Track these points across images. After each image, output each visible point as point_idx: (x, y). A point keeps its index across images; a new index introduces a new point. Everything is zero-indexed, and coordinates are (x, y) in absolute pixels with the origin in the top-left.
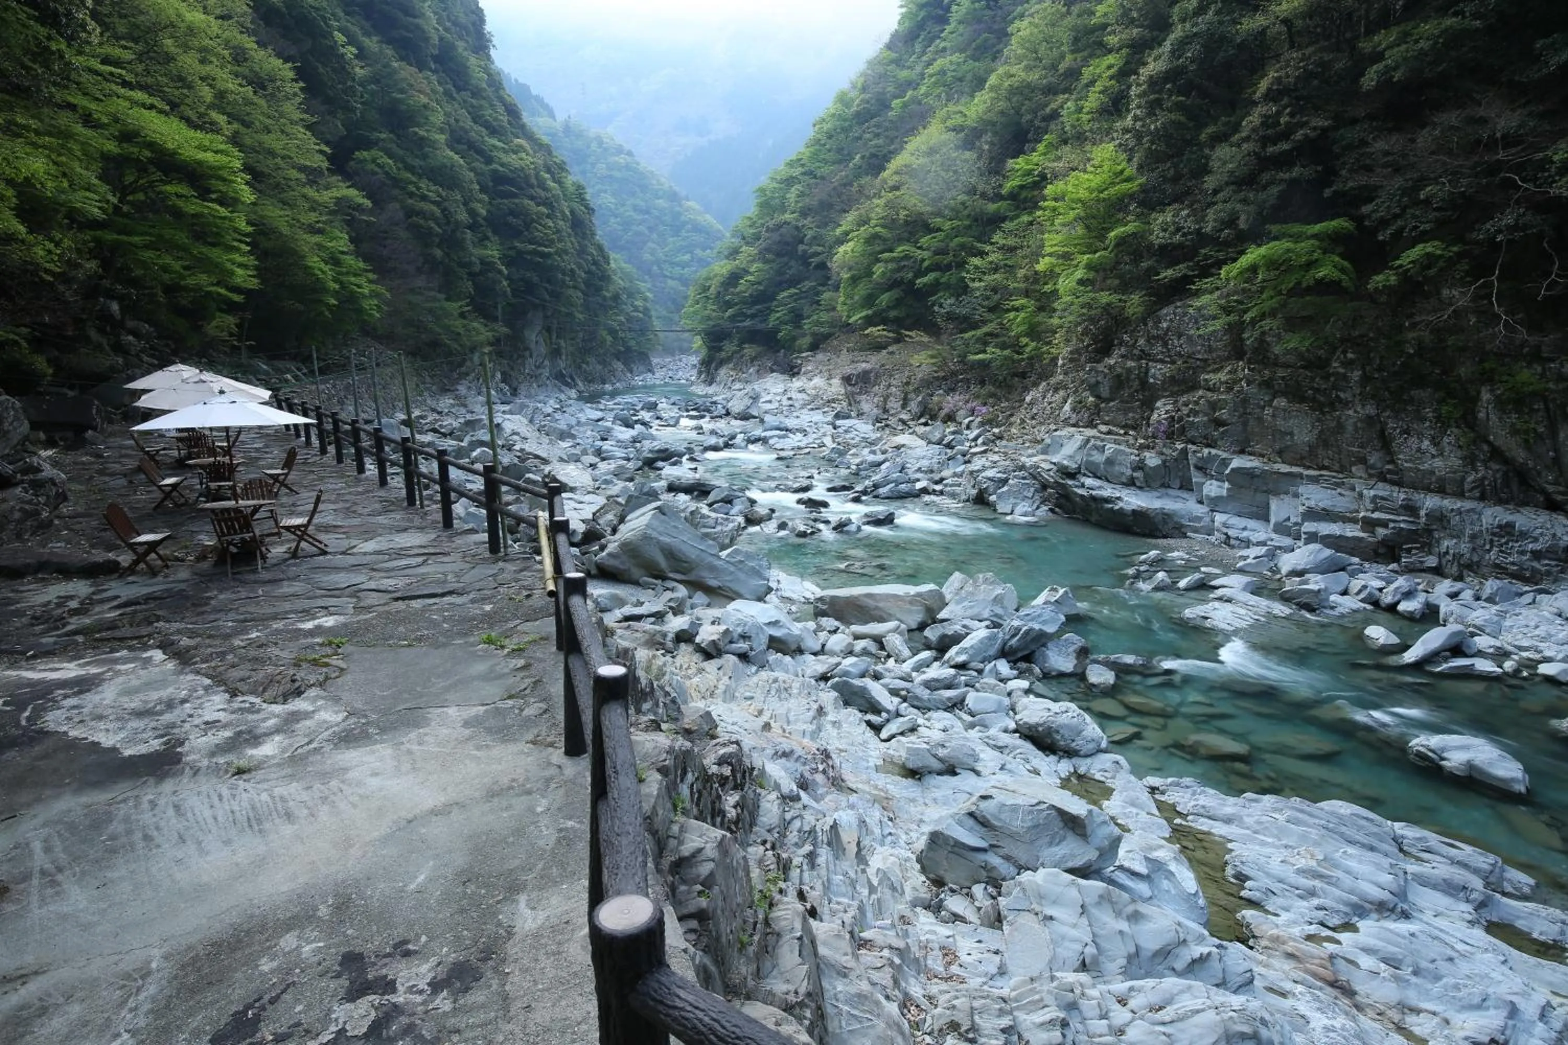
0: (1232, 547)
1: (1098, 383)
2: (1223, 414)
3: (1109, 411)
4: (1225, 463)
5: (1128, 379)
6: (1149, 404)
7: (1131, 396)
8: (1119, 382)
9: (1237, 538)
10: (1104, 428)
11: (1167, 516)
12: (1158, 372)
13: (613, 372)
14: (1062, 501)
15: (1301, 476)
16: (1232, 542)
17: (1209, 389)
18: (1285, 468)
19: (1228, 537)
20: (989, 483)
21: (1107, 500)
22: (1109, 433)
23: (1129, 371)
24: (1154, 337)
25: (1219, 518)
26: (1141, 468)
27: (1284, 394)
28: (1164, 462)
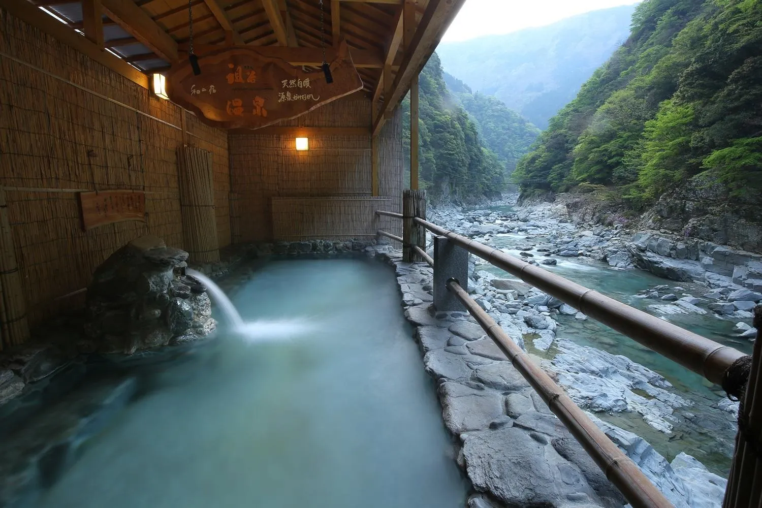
0: (712, 288)
1: (661, 210)
2: (716, 226)
3: (667, 223)
4: (713, 248)
5: (676, 209)
6: (686, 221)
7: (678, 216)
8: (671, 210)
9: (713, 284)
10: (662, 230)
11: (684, 272)
12: (690, 205)
13: (480, 201)
14: (640, 262)
15: (751, 257)
16: (712, 285)
17: (712, 214)
18: (742, 252)
19: (710, 283)
20: (609, 253)
21: (656, 263)
22: (664, 233)
23: (676, 205)
24: (690, 190)
25: (708, 274)
26: (675, 249)
27: (745, 217)
28: (687, 247)
